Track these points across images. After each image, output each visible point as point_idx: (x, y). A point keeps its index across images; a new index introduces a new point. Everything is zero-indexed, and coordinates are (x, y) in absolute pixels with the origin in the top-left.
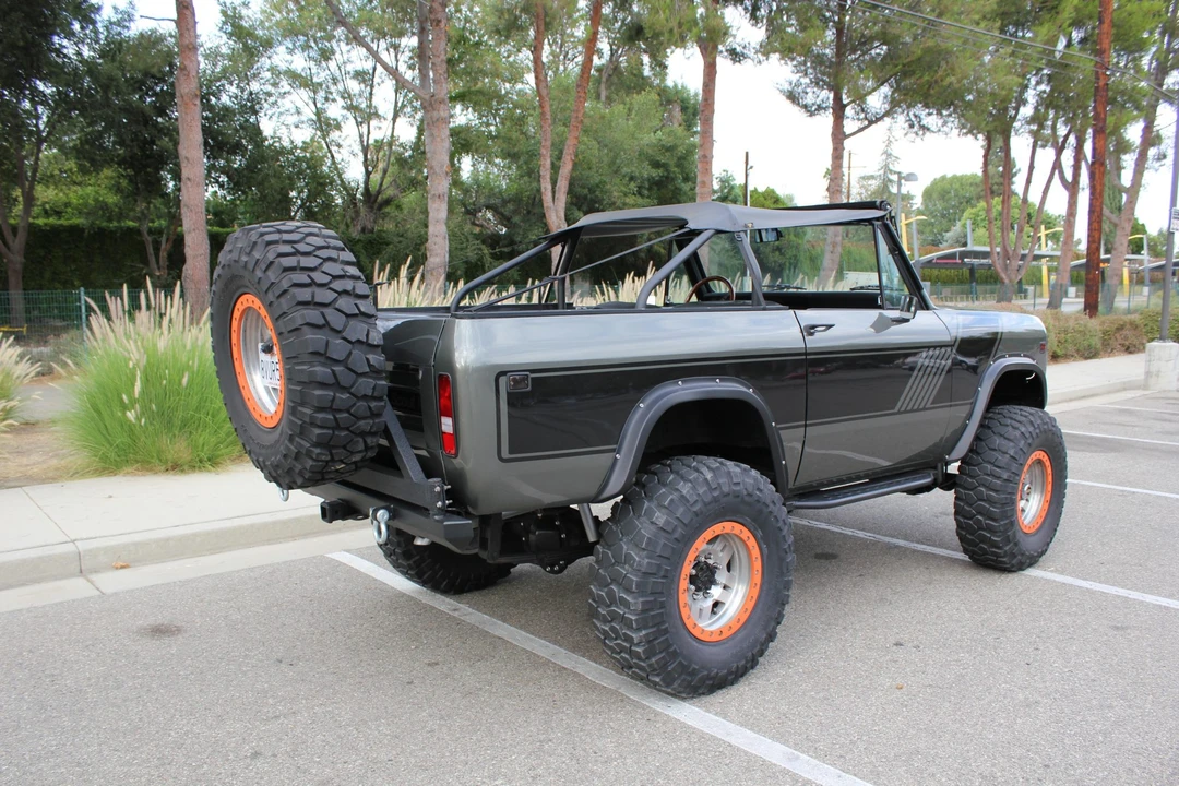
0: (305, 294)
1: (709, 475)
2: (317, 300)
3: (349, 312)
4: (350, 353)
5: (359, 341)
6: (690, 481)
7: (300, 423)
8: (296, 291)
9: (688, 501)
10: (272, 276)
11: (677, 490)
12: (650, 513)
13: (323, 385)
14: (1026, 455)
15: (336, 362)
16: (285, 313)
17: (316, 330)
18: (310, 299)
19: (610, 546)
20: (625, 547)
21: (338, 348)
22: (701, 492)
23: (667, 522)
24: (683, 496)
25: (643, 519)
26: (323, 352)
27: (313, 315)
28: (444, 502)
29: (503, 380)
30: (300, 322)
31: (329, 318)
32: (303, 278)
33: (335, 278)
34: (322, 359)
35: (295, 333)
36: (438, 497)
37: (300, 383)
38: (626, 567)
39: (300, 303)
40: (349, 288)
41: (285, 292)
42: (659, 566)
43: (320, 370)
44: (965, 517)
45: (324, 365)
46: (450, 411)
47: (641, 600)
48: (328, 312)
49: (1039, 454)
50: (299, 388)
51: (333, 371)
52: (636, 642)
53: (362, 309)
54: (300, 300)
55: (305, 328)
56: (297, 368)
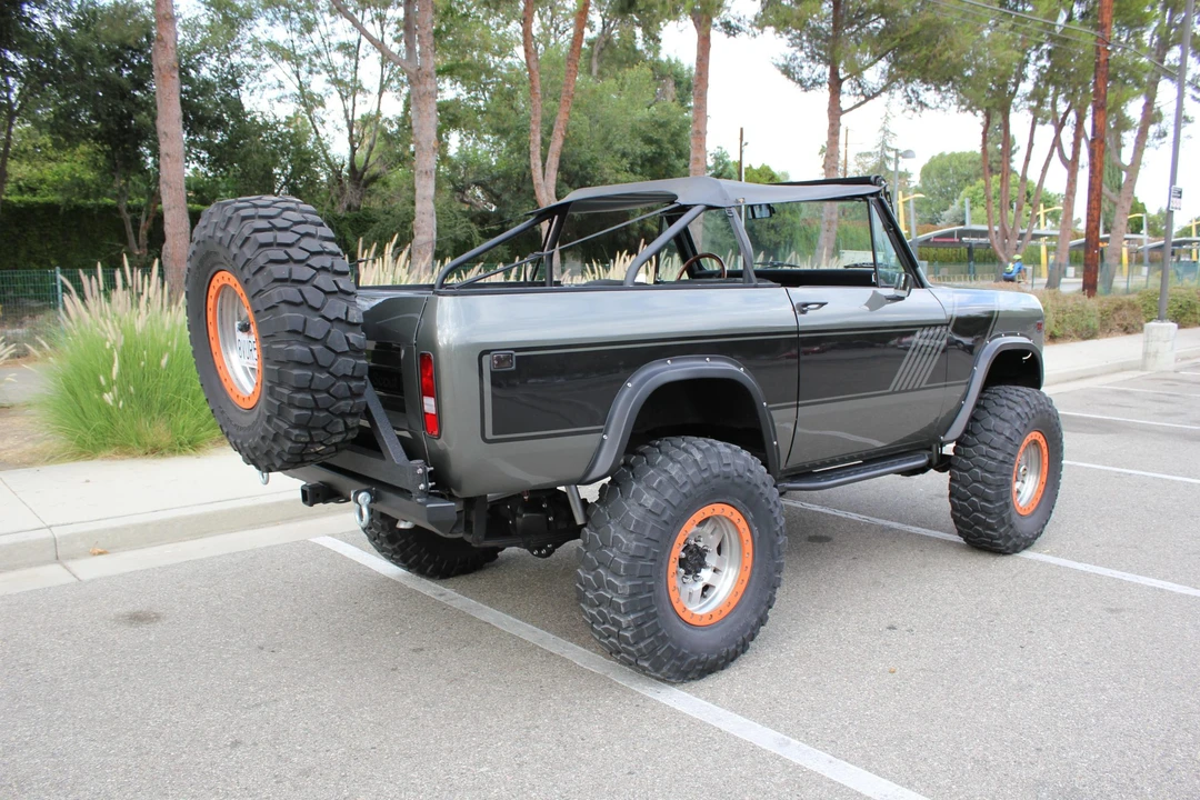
0: (281, 271)
1: (698, 456)
2: (295, 277)
3: (327, 289)
4: (329, 331)
5: (338, 319)
6: (679, 462)
7: (278, 403)
8: (273, 267)
9: (677, 483)
10: (248, 252)
11: (666, 471)
12: (638, 495)
13: (301, 364)
14: (1022, 435)
15: (315, 340)
16: (261, 291)
17: (294, 308)
18: (287, 276)
19: (599, 528)
20: (613, 530)
21: (317, 327)
22: (690, 473)
23: (656, 504)
24: (672, 477)
25: (631, 501)
26: (300, 330)
27: (291, 292)
28: (427, 484)
29: (486, 359)
30: (276, 300)
31: (306, 296)
32: (279, 254)
33: (313, 254)
34: (300, 338)
35: (273, 311)
36: (421, 478)
37: (277, 362)
38: (614, 550)
39: (276, 280)
40: (328, 265)
41: (261, 268)
42: (648, 549)
43: (299, 350)
44: (958, 499)
45: (301, 343)
46: (432, 390)
47: (629, 583)
48: (306, 289)
49: (1035, 435)
50: (276, 368)
51: (311, 350)
52: (624, 626)
53: (342, 287)
54: (277, 277)
55: (283, 306)
56: (274, 347)
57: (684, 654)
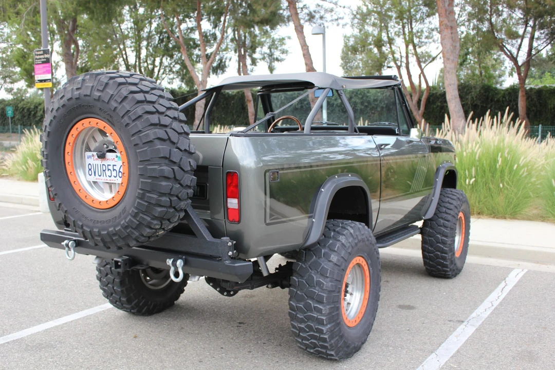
0: (154, 119)
1: (352, 231)
2: (162, 123)
3: (179, 132)
4: (181, 158)
5: (185, 150)
6: (344, 235)
7: (146, 204)
8: (146, 116)
9: (345, 247)
10: (127, 105)
11: (339, 241)
12: (327, 256)
13: (167, 178)
15: (175, 163)
16: (140, 131)
17: (163, 142)
18: (158, 122)
19: (303, 277)
20: (315, 277)
21: (176, 156)
22: (350, 240)
23: (338, 260)
24: (343, 244)
25: (323, 259)
26: (168, 157)
27: (161, 133)
28: (233, 252)
29: (267, 174)
30: (152, 137)
31: (170, 135)
32: (150, 108)
33: (168, 108)
34: (167, 161)
35: (149, 144)
36: (230, 248)
37: (150, 177)
38: (317, 288)
39: (152, 125)
40: (177, 116)
41: (140, 117)
42: (336, 286)
43: (166, 169)
45: (167, 165)
46: (236, 195)
47: (328, 307)
48: (168, 130)
50: (150, 181)
51: (173, 169)
52: (325, 332)
53: (185, 130)
54: (153, 122)
55: (157, 142)
56: (149, 167)
57: (350, 344)
